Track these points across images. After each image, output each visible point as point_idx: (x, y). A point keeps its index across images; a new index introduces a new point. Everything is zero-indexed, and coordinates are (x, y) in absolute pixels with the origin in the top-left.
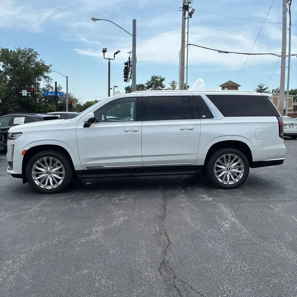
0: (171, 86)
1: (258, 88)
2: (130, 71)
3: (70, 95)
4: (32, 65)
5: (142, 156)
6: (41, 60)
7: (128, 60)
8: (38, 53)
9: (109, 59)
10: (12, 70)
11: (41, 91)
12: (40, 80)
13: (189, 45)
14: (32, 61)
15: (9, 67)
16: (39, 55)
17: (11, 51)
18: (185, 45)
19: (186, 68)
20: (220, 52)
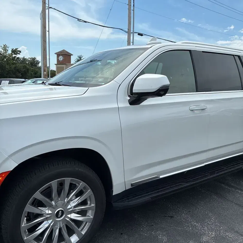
0: (2, 49)
1: (78, 58)
13: (50, 8)
18: (47, 7)
19: (48, 31)
20: (79, 20)
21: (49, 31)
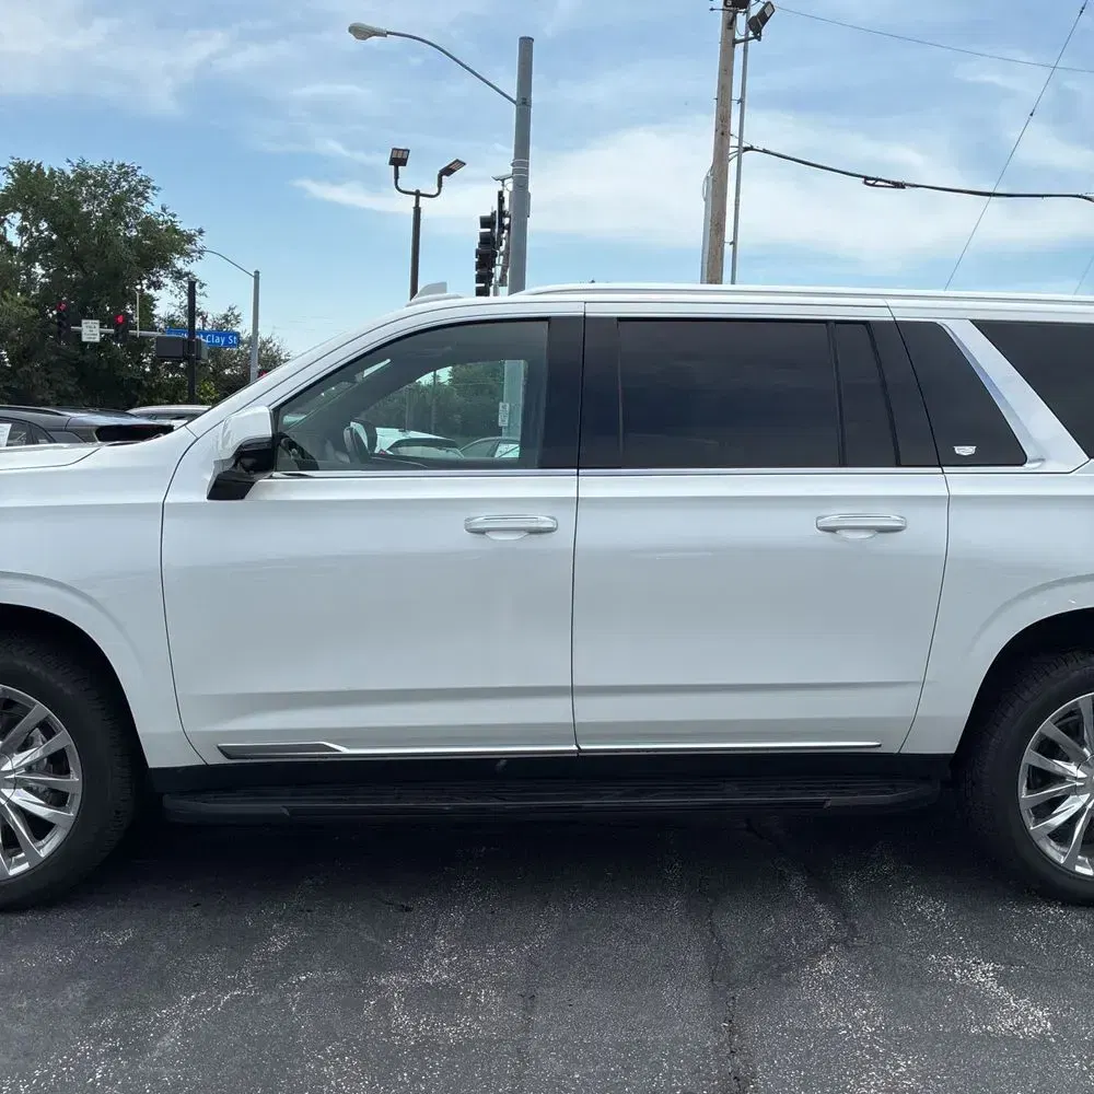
2: (501, 254)
3: (271, 345)
4: (128, 228)
5: (572, 691)
6: (164, 209)
7: (496, 208)
8: (152, 184)
9: (418, 194)
10: (51, 245)
11: (162, 326)
12: (157, 285)
13: (746, 149)
14: (129, 214)
15: (42, 232)
16: (155, 192)
17: (52, 172)
18: (731, 150)
19: (731, 243)
20: (871, 182)
21: (734, 243)
